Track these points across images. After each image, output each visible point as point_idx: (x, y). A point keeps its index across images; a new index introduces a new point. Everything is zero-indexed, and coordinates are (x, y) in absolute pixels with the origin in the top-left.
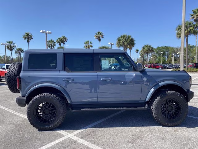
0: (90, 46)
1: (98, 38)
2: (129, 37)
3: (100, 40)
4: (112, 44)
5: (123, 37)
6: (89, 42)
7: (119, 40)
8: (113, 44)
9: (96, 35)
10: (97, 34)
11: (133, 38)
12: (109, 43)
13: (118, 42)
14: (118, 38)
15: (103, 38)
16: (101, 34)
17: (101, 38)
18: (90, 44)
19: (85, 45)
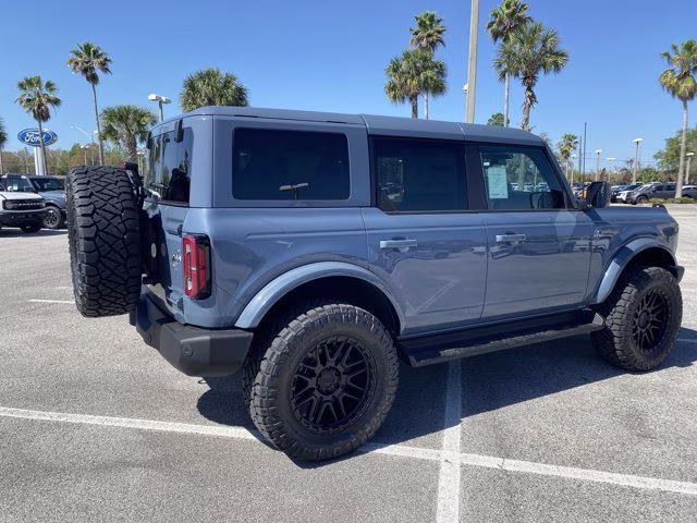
0: (49, 100)
1: (85, 71)
2: (228, 83)
3: (93, 79)
4: (164, 99)
5: (208, 76)
6: (44, 83)
7: (191, 86)
8: (168, 102)
9: (73, 56)
10: (77, 54)
11: (245, 86)
12: (153, 97)
13: (188, 94)
14: (186, 79)
15: (106, 70)
16: (96, 54)
17: (98, 72)
18: (45, 91)
19: (22, 92)
